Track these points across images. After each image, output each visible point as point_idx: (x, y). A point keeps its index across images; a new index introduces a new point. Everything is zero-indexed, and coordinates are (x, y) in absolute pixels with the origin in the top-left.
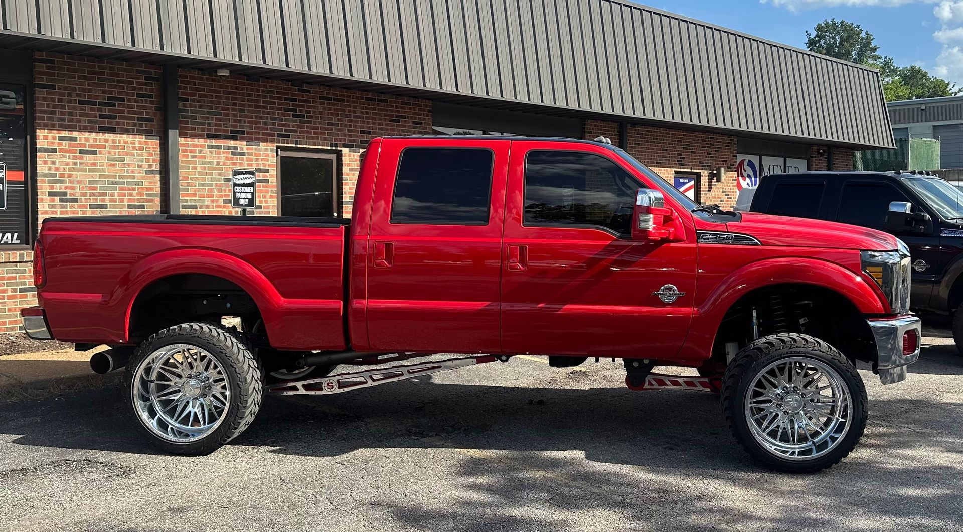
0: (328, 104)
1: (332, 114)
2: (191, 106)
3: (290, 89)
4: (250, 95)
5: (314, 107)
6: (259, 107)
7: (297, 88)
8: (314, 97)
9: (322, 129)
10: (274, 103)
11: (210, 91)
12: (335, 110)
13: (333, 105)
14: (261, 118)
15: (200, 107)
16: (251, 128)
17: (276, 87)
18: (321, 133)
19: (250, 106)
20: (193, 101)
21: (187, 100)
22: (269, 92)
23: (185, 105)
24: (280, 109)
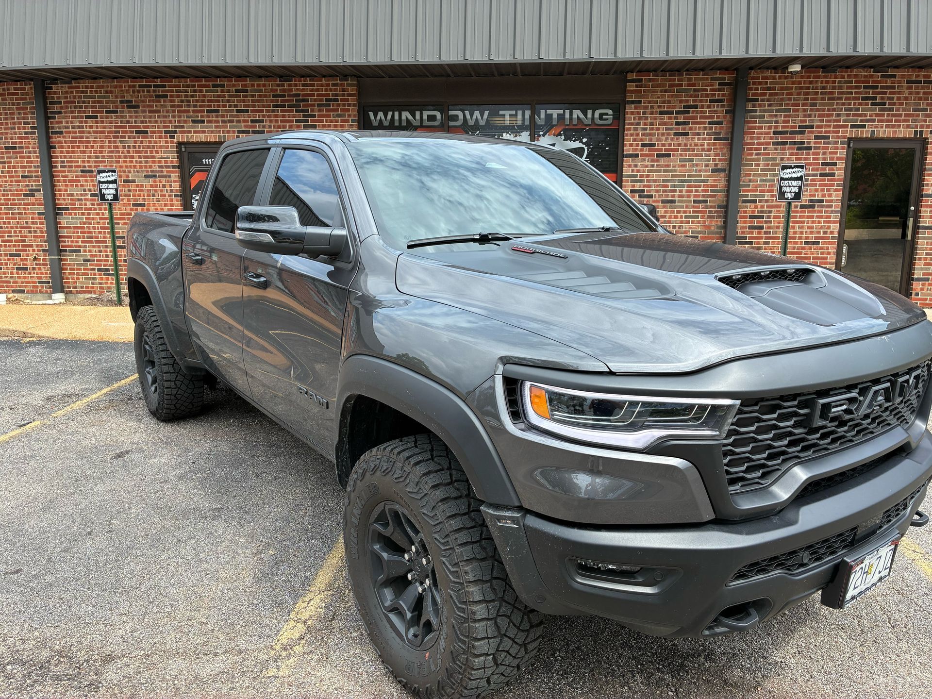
0: (917, 88)
1: (920, 99)
2: (760, 106)
3: (871, 76)
4: (824, 88)
5: (899, 93)
6: (833, 99)
7: (880, 74)
8: (900, 82)
9: (906, 115)
10: (851, 93)
11: (782, 89)
12: (924, 93)
13: (923, 88)
14: (834, 110)
15: (770, 105)
16: (822, 121)
17: (856, 76)
18: (904, 121)
19: (823, 99)
20: (762, 100)
21: (757, 100)
22: (846, 82)
23: (754, 106)
24: (858, 99)
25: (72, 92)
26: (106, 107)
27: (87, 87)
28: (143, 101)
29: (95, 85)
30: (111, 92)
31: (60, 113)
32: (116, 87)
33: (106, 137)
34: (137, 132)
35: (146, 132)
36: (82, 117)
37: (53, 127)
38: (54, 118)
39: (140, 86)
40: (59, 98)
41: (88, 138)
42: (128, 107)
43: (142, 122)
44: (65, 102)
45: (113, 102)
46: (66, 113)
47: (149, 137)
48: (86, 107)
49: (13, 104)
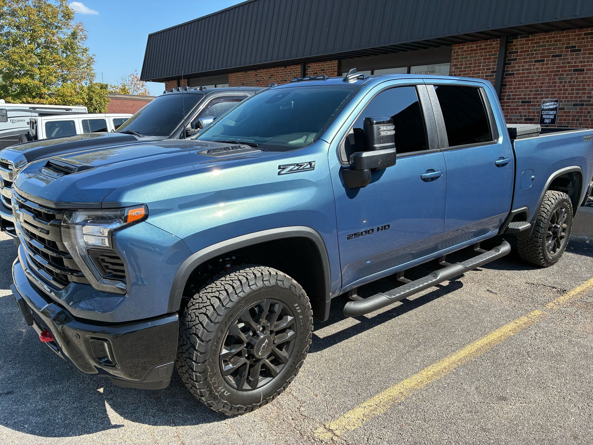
25: (528, 44)
26: (553, 52)
27: (540, 39)
28: (585, 46)
29: (547, 37)
30: (560, 41)
31: (516, 59)
32: (564, 36)
33: (548, 76)
34: (574, 70)
35: (583, 70)
36: (532, 62)
37: (507, 71)
38: (510, 64)
39: (585, 34)
40: (516, 49)
41: (533, 77)
42: (571, 51)
43: (581, 62)
44: (521, 52)
45: (559, 48)
46: (519, 59)
47: (584, 74)
48: (536, 54)
49: (482, 56)
